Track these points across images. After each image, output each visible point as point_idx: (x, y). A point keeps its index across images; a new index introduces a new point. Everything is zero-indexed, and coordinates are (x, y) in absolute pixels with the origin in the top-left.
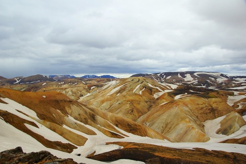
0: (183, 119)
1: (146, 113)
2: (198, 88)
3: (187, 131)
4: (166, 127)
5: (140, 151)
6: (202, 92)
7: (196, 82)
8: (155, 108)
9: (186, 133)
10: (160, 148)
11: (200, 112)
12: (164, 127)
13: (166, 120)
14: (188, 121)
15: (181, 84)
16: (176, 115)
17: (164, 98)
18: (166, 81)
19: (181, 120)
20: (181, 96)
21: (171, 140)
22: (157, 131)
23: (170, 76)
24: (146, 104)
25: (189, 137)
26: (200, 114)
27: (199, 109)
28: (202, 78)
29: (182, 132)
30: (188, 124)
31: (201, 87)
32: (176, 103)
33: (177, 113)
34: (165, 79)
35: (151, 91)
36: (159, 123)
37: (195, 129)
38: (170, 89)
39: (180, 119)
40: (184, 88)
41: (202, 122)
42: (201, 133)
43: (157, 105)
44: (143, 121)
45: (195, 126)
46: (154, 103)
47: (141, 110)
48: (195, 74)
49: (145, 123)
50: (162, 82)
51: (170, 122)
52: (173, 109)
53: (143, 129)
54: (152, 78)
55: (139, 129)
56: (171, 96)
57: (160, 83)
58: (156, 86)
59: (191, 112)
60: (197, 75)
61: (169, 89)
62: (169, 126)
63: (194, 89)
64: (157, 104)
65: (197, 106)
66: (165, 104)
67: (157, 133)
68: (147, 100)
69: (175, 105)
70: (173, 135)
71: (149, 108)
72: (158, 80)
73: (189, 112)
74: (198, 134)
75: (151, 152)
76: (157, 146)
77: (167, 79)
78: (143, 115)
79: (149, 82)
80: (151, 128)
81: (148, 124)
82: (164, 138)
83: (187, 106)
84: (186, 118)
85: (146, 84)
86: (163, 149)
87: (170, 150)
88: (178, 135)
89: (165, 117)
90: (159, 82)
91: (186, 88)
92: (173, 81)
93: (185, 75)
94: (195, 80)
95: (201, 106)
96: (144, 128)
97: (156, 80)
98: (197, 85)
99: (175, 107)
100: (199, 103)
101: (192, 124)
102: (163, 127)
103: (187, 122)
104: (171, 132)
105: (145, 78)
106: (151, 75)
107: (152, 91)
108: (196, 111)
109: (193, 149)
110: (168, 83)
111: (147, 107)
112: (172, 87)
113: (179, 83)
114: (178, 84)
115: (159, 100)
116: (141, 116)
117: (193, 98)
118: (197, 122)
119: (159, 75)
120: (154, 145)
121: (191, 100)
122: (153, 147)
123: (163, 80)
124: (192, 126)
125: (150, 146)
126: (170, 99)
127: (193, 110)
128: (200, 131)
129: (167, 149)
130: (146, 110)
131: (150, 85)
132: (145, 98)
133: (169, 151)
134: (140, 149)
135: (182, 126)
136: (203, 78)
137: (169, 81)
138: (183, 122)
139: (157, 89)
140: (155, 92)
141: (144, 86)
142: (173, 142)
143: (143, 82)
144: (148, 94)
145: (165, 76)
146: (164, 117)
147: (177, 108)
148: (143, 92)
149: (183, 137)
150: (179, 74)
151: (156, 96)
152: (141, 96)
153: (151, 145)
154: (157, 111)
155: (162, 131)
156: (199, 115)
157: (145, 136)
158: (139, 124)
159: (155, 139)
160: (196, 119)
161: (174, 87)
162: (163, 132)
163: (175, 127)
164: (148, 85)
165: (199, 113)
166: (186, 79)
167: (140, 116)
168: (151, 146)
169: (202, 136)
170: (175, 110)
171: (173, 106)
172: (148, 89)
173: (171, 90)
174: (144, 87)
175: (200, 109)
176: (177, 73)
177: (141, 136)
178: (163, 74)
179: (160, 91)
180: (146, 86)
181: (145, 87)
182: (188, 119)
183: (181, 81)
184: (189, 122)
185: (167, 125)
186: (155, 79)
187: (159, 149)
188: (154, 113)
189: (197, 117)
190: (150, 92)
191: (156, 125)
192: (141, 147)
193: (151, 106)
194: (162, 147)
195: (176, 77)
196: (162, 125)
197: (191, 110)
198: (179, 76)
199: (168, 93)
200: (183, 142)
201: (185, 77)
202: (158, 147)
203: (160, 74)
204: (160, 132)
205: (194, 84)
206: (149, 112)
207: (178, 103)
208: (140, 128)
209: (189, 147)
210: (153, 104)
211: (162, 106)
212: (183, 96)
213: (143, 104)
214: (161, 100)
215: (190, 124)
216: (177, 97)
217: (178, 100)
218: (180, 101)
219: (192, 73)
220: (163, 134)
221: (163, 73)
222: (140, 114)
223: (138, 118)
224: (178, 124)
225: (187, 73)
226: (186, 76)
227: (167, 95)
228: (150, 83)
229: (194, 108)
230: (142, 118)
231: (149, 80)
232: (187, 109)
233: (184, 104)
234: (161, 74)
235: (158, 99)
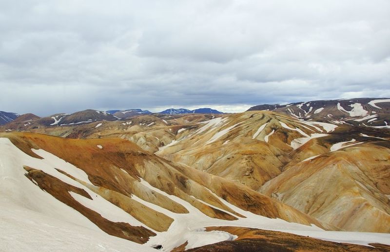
0: (347, 187)
1: (277, 176)
2: (378, 129)
3: (355, 211)
4: (314, 202)
5: (270, 246)
6: (385, 137)
7: (373, 118)
8: (294, 167)
9: (353, 213)
10: (306, 240)
11: (382, 174)
12: (310, 202)
13: (314, 189)
14: (357, 191)
15: (342, 122)
16: (334, 180)
17: (310, 149)
18: (314, 118)
19: (344, 190)
20: (343, 145)
21: (324, 226)
22: (297, 208)
23: (322, 109)
24: (276, 159)
25: (360, 221)
26: (382, 179)
27: (380, 169)
28: (385, 110)
29: (345, 211)
30: (358, 198)
31: (384, 128)
32: (333, 158)
33: (335, 175)
34: (312, 113)
35: (285, 135)
36: (301, 195)
37: (373, 207)
38: (322, 131)
39: (341, 188)
40: (349, 131)
41: (386, 195)
42: (384, 215)
43: (297, 162)
44: (272, 190)
45: (371, 201)
46: (291, 157)
47: (267, 170)
48: (372, 103)
49: (275, 194)
50: (306, 120)
51: (321, 193)
52: (328, 170)
53: (272, 204)
54: (287, 112)
55: (265, 205)
56: (323, 145)
57: (302, 121)
58: (294, 127)
59: (363, 175)
60: (376, 104)
61: (319, 132)
62: (320, 200)
63: (369, 131)
64: (298, 160)
65: (376, 164)
66: (312, 160)
67: (298, 212)
68: (278, 153)
69: (331, 161)
70: (328, 217)
71: (282, 167)
72: (299, 116)
73: (359, 175)
74: (379, 216)
75: (290, 248)
76: (299, 236)
77: (315, 113)
78: (271, 178)
79: (282, 120)
80: (287, 202)
81: (280, 195)
82: (310, 221)
83: (356, 164)
84: (354, 186)
85: (277, 122)
86: (312, 243)
87: (325, 245)
88: (337, 217)
89: (313, 184)
90: (300, 119)
91: (353, 130)
92: (326, 116)
93: (352, 106)
94: (372, 114)
95: (384, 164)
96: (274, 203)
97: (294, 115)
98: (374, 124)
99: (331, 166)
100: (380, 158)
101: (365, 197)
102: (308, 202)
103: (356, 193)
104: (324, 211)
105: (274, 113)
106: (285, 106)
107: (287, 136)
108: (374, 174)
109: (369, 244)
110: (317, 121)
111: (280, 164)
112: (325, 128)
113: (339, 120)
114: (337, 122)
115: (302, 152)
116: (268, 180)
117: (368, 148)
118: (376, 193)
119: (300, 106)
120: (295, 235)
121: (363, 152)
122: (292, 239)
123: (308, 115)
124: (365, 201)
125: (287, 237)
126: (321, 150)
127: (367, 171)
128: (382, 212)
129: (320, 244)
130: (278, 171)
131: (284, 126)
132: (275, 149)
133: (323, 247)
134: (269, 242)
135: (346, 201)
136: (387, 109)
137: (319, 118)
138: (347, 193)
139: (297, 132)
140: (292, 138)
141: (273, 127)
142: (328, 230)
143: (271, 119)
144: (280, 142)
145: (311, 108)
146: (311, 183)
147: (335, 167)
148: (270, 137)
149: (347, 221)
150: (339, 104)
151: (294, 145)
152: (268, 145)
153: (289, 235)
154: (298, 173)
155: (307, 209)
156: (379, 180)
157: (275, 217)
158: (264, 195)
159: (293, 224)
160: (374, 188)
161: (330, 127)
162: (309, 211)
163: (331, 202)
164: (281, 124)
165: (380, 177)
166: (352, 114)
167: (266, 181)
168: (289, 237)
169: (387, 222)
170: (331, 170)
171: (328, 163)
172: (279, 131)
173: (323, 133)
174: (272, 129)
175: (382, 169)
176: (334, 103)
177: (268, 217)
178: (308, 105)
179: (302, 136)
180: (277, 126)
181: (275, 128)
182: (357, 188)
183: (344, 116)
184: (360, 193)
185: (316, 198)
186: (292, 114)
187: (305, 242)
188: (291, 177)
189: (376, 184)
190: (284, 137)
191: (296, 197)
192: (270, 239)
193: (285, 164)
194: (308, 238)
195: (334, 110)
196: (307, 198)
197: (363, 171)
198: (340, 107)
199: (319, 139)
200: (347, 230)
201: (350, 109)
202: (302, 239)
203: (302, 105)
204: (303, 211)
205: (369, 121)
206: (283, 174)
207: (339, 158)
208: (266, 202)
209: (362, 242)
210: (290, 160)
211: (308, 163)
212: (346, 144)
213: (270, 159)
214: (305, 153)
215: (363, 198)
216: (336, 147)
217: (337, 153)
218: (341, 155)
219: (364, 102)
220: (309, 214)
221: (307, 103)
222: (266, 177)
223: (263, 185)
224: (337, 197)
225: (355, 101)
226: (353, 108)
227: (315, 143)
228: (285, 121)
229: (369, 168)
230: (269, 185)
231: (282, 116)
232: (355, 169)
233: (349, 159)
234: (305, 105)
235: (298, 150)
